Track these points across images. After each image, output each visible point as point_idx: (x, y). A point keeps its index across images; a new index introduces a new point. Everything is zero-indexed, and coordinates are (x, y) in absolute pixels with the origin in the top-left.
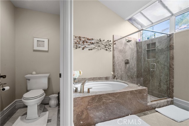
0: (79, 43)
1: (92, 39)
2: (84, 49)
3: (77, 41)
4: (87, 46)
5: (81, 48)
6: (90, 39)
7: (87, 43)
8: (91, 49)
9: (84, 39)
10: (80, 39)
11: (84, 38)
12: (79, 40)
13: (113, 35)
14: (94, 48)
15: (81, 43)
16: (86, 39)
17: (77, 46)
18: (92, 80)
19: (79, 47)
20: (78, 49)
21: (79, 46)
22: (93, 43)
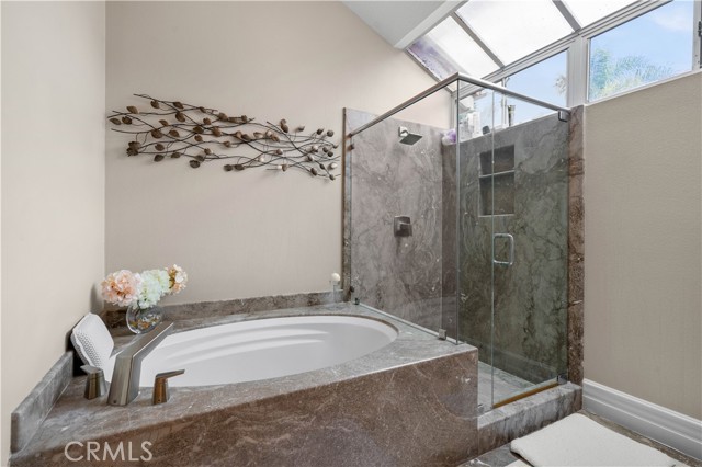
0: (174, 134)
1: (244, 121)
2: (204, 165)
3: (164, 123)
4: (215, 149)
5: (184, 161)
6: (232, 120)
7: (215, 133)
8: (239, 168)
9: (198, 118)
10: (179, 116)
11: (202, 110)
12: (171, 120)
13: (344, 109)
14: (253, 162)
15: (183, 134)
16: (212, 119)
17: (159, 147)
18: (243, 311)
19: (175, 155)
20: (167, 165)
21: (175, 147)
22: (245, 140)
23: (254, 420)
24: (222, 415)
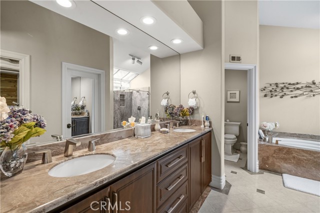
0: (276, 91)
1: (298, 83)
2: (284, 97)
3: (273, 89)
4: (287, 93)
5: (278, 97)
6: (293, 84)
7: (288, 88)
8: (296, 97)
9: (282, 86)
10: (277, 86)
11: (283, 83)
12: (275, 87)
14: (301, 95)
15: (278, 90)
16: (286, 85)
17: (272, 94)
18: (297, 137)
19: (276, 96)
20: (274, 98)
21: (276, 94)
22: (298, 89)
23: (296, 152)
24: (289, 149)
